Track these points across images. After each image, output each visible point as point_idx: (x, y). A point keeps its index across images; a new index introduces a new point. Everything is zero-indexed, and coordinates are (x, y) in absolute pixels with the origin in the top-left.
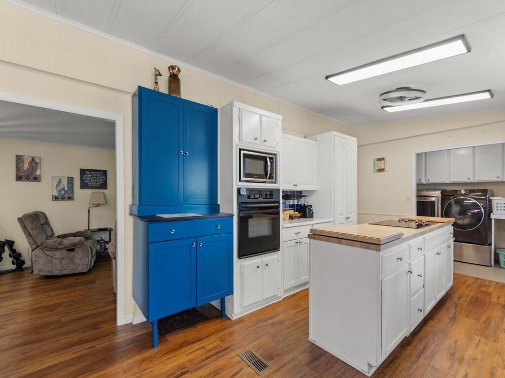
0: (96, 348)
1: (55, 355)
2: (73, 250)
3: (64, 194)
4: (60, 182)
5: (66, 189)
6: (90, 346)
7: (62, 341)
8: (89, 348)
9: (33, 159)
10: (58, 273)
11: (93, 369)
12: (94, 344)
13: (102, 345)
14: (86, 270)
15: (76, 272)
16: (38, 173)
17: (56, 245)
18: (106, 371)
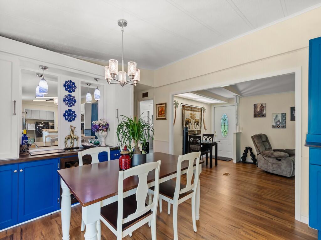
0: (273, 221)
1: (252, 209)
2: (280, 160)
3: (279, 124)
4: (277, 116)
5: (281, 121)
6: (271, 217)
7: (258, 205)
8: (270, 218)
9: (262, 105)
10: (271, 172)
11: (267, 229)
12: (273, 218)
13: (278, 222)
14: (289, 176)
15: (282, 175)
16: (264, 112)
17: (270, 154)
18: (273, 236)
